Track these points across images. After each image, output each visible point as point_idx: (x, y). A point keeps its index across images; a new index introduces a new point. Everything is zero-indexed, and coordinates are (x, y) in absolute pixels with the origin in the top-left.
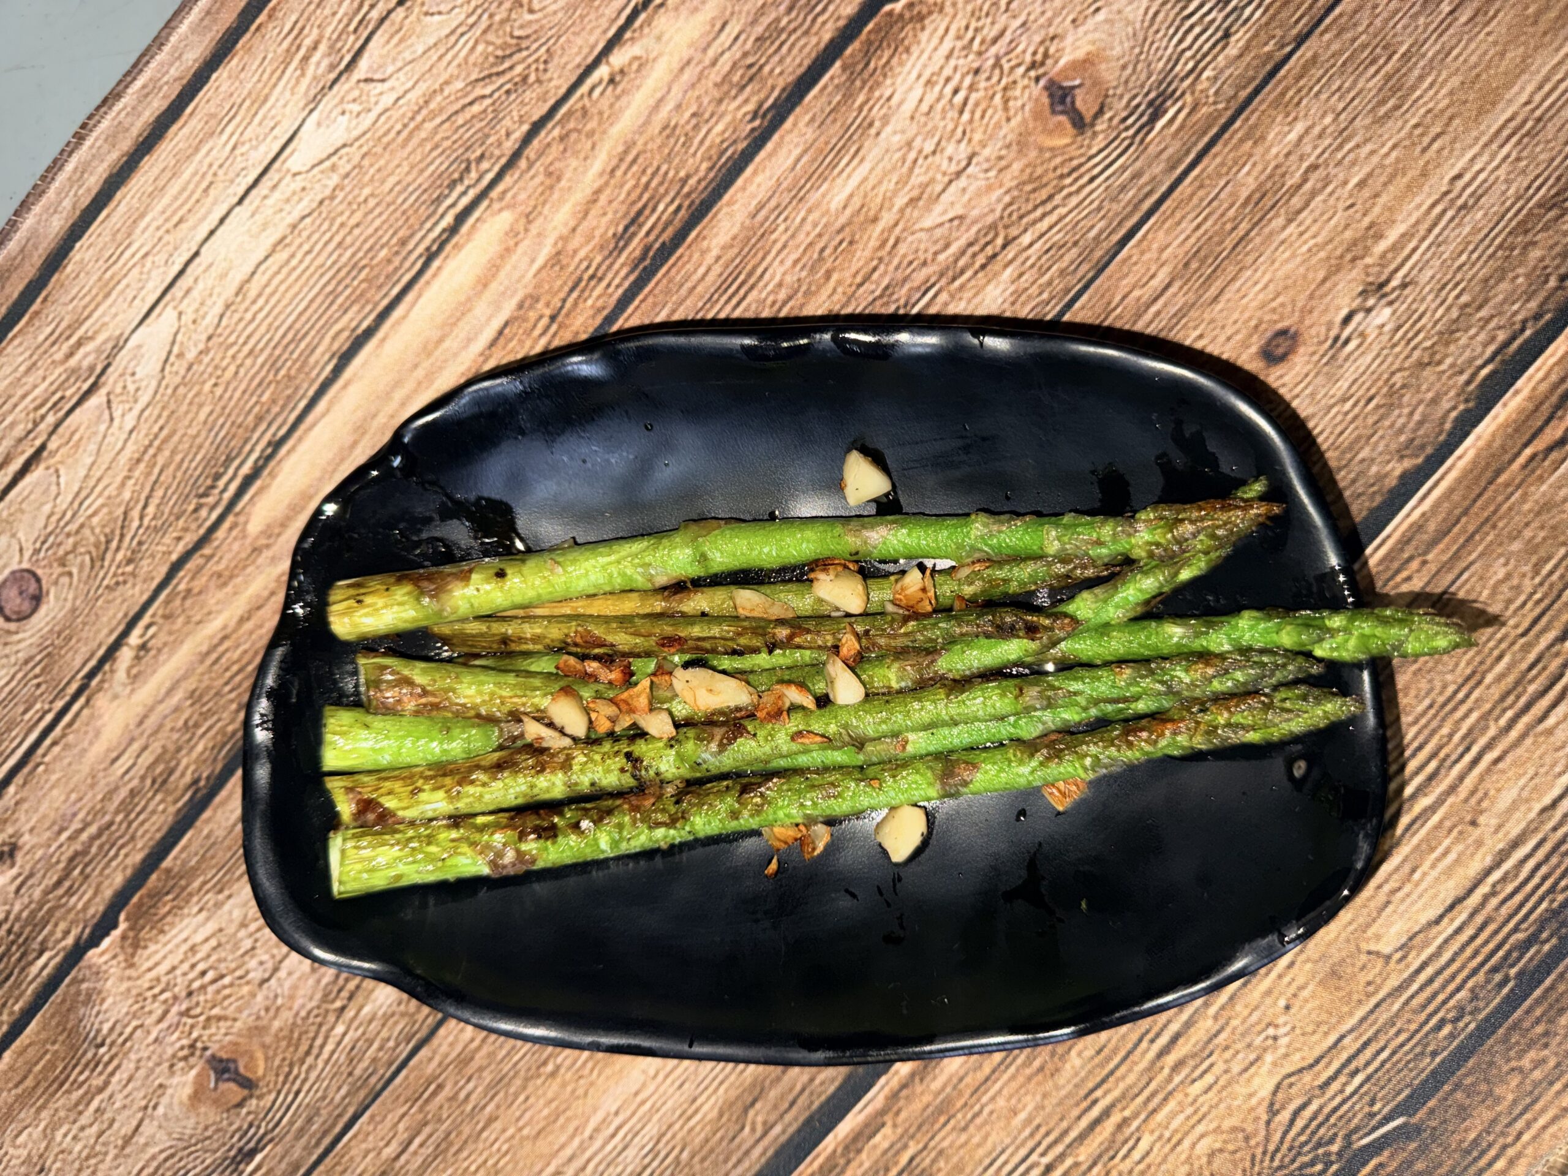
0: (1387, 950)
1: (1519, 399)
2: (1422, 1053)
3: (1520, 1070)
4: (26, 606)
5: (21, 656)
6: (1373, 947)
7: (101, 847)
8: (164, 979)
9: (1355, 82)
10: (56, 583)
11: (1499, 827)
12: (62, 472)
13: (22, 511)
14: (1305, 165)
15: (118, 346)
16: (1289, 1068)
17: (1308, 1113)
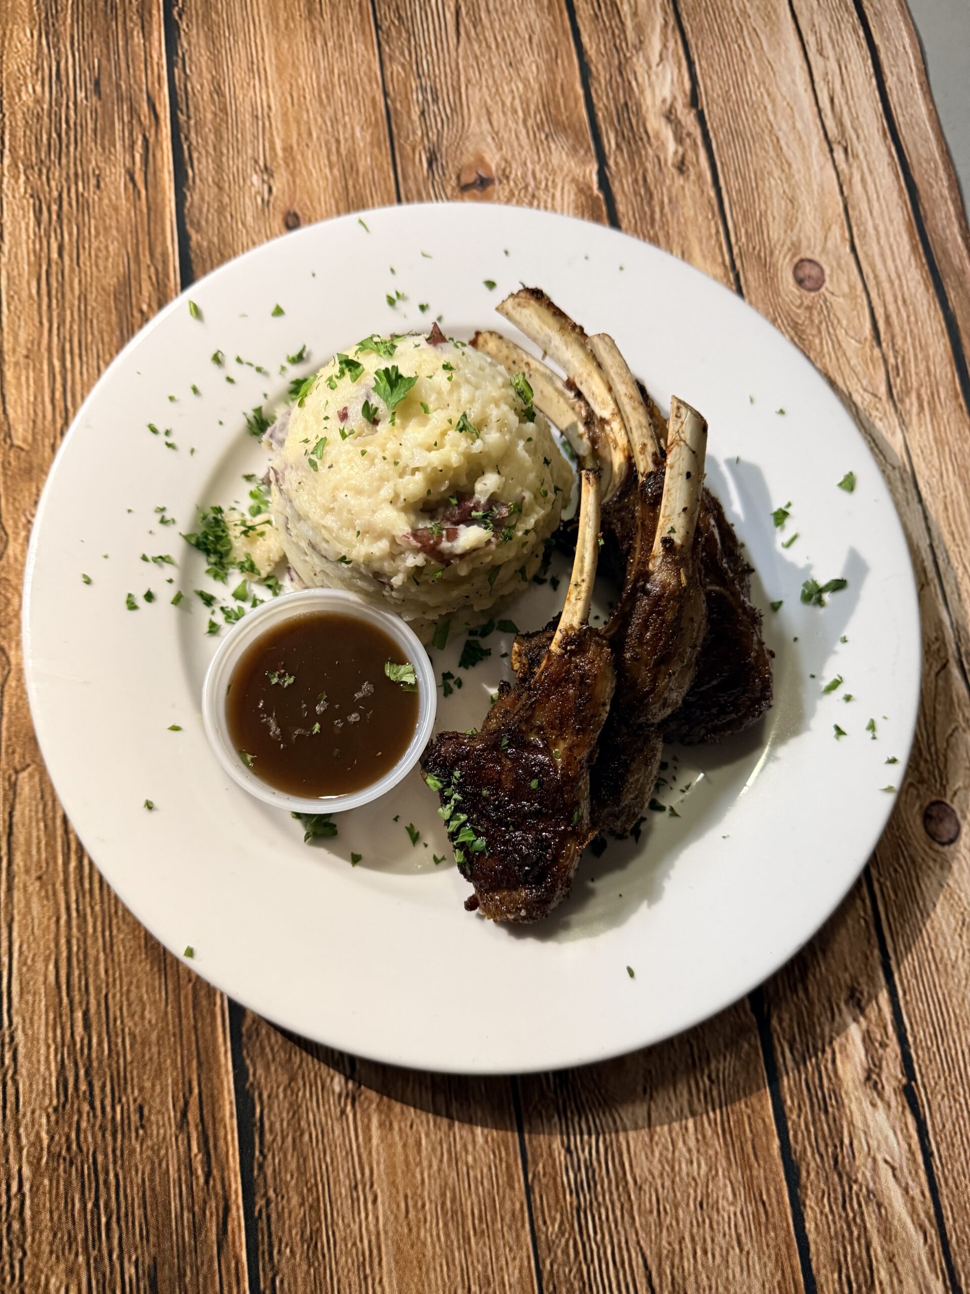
1: (228, 1114)
4: (801, 274)
5: (777, 252)
7: (645, 213)
8: (551, 190)
9: (478, 1195)
10: (801, 297)
11: (25, 890)
12: (858, 345)
13: (853, 310)
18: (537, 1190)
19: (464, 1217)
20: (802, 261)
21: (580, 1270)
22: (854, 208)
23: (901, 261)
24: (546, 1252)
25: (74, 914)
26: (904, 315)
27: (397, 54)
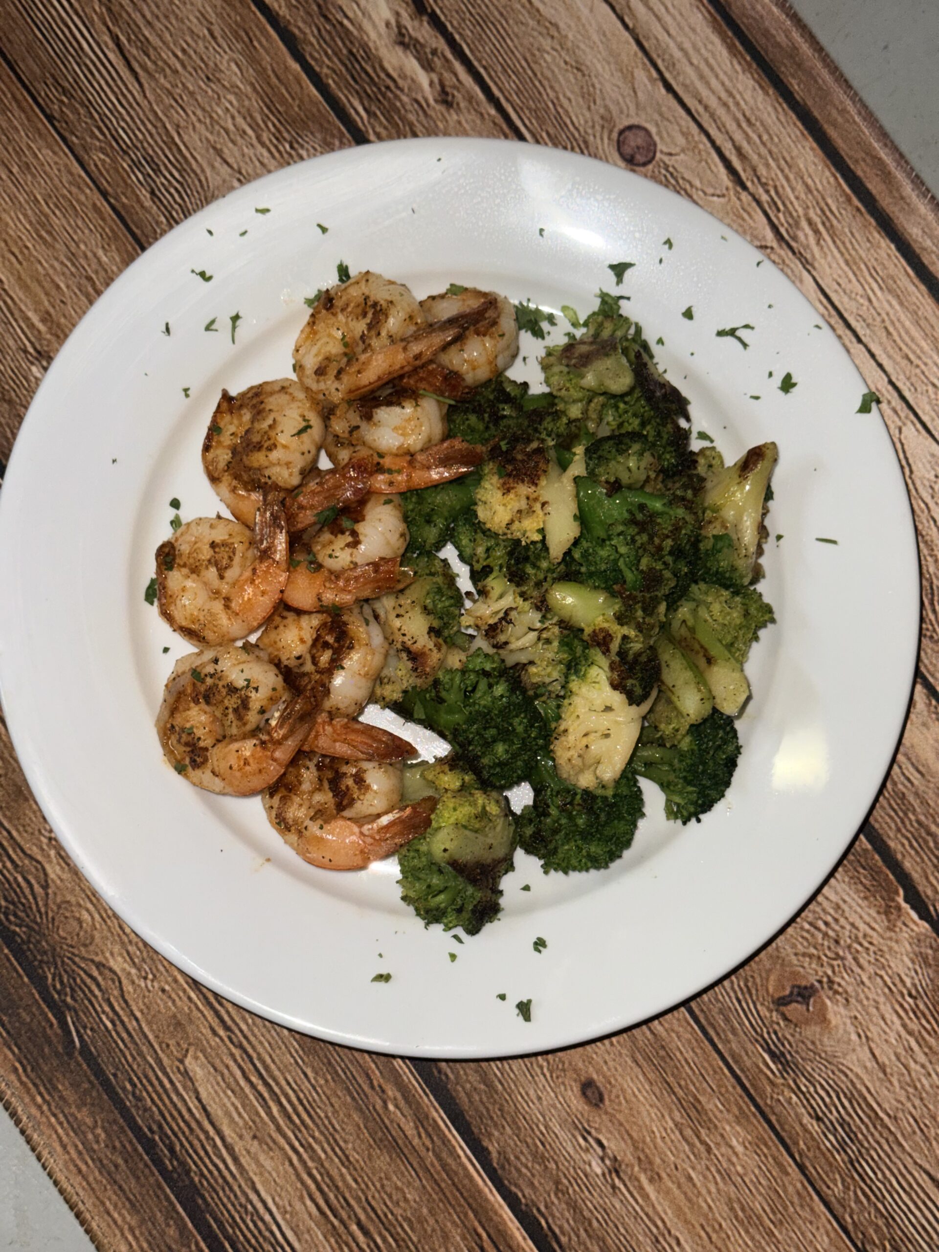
0: (187, 1061)
2: (118, 1069)
3: (96, 1126)
4: (627, 150)
5: (591, 138)
6: (190, 1053)
9: (761, 1194)
11: (248, 1152)
12: (722, 200)
13: (700, 161)
14: (712, 1145)
15: (807, 264)
16: (125, 982)
17: (94, 987)
18: (808, 1164)
19: (759, 1218)
20: (621, 133)
21: (877, 1210)
22: (648, 39)
23: (725, 73)
24: (841, 1210)
25: (301, 1150)
26: (755, 138)
27: (89, 140)
